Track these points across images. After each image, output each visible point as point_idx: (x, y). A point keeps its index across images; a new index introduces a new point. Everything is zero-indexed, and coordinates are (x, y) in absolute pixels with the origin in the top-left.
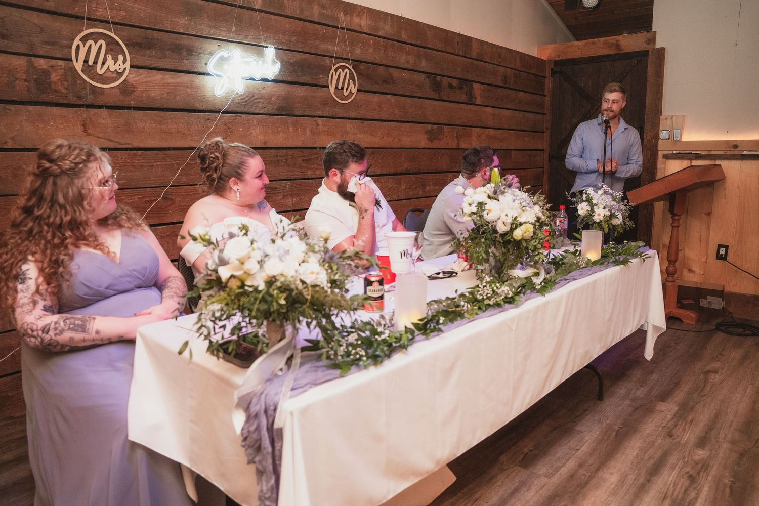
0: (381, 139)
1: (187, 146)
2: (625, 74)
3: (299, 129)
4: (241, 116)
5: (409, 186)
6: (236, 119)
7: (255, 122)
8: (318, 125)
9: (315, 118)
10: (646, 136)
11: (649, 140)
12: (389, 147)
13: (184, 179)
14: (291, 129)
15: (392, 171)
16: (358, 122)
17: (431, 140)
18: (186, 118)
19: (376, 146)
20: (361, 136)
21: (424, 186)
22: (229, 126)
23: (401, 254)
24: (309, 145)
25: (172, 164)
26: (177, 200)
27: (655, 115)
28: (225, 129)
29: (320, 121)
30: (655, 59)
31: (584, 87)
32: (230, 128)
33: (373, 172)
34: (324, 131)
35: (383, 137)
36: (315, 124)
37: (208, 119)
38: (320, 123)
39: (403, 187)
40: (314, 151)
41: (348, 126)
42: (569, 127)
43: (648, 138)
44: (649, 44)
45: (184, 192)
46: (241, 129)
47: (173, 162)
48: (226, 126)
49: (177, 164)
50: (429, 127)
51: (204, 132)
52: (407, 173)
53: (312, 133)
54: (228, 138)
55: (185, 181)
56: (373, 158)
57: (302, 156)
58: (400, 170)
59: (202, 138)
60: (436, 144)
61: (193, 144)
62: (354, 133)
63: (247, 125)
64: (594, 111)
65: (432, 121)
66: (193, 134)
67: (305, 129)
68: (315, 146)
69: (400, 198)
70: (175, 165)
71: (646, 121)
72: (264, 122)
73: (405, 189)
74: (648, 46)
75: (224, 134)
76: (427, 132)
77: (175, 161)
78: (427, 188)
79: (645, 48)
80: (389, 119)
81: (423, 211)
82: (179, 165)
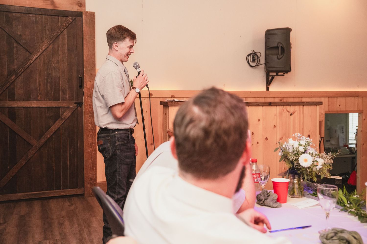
2: (62, 30)
10: (86, 85)
11: (89, 89)
27: (92, 67)
30: (88, 21)
31: (20, 35)
42: (6, 73)
43: (88, 87)
44: (80, 7)
64: (34, 59)
71: (85, 72)
74: (79, 8)
79: (78, 10)
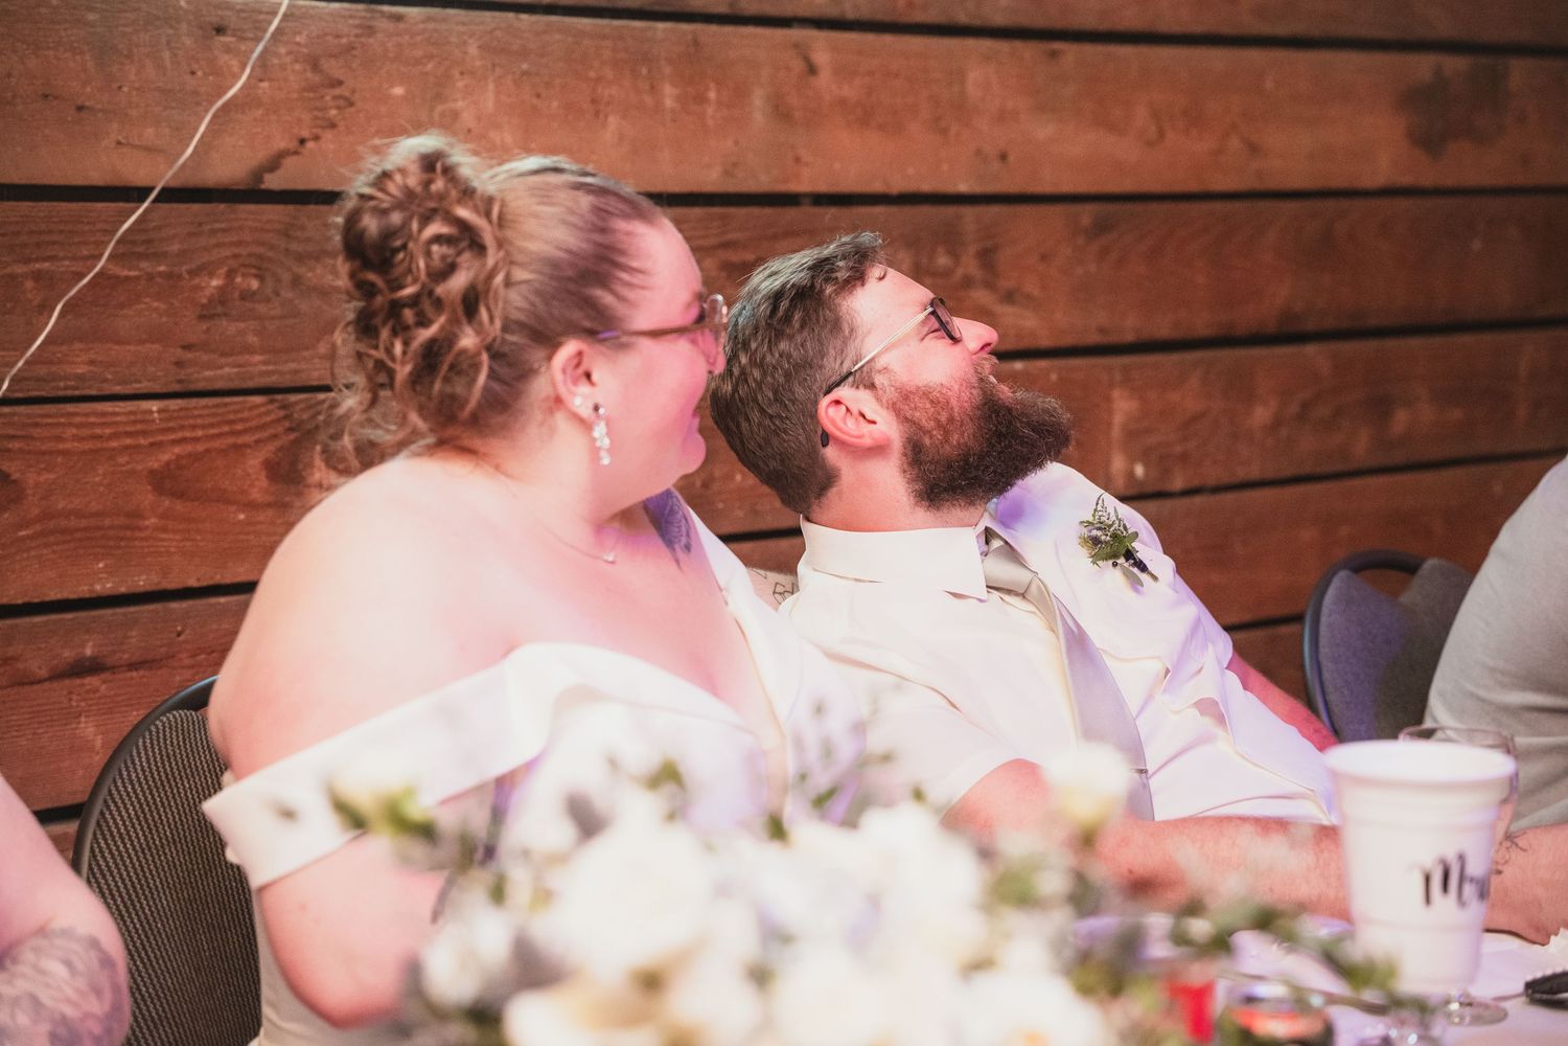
0: (1150, 144)
1: (96, 178)
3: (712, 95)
4: (399, 18)
5: (1294, 408)
6: (370, 30)
7: (473, 50)
8: (812, 70)
9: (796, 34)
12: (1193, 186)
13: (78, 365)
14: (669, 94)
15: (1202, 323)
16: (1028, 50)
17: (1429, 142)
18: (91, 17)
19: (1127, 185)
20: (1044, 131)
21: (1380, 407)
22: (333, 68)
23: (1428, 879)
24: (763, 182)
25: (13, 277)
26: (31, 478)
28: (312, 88)
29: (822, 45)
32: (340, 83)
33: (1102, 330)
34: (842, 102)
35: (1161, 134)
36: (798, 65)
37: (220, 30)
38: (821, 57)
39: (1261, 415)
40: (790, 214)
41: (974, 76)
45: (76, 438)
46: (398, 91)
47: (19, 269)
48: (314, 64)
49: (37, 276)
50: (1422, 66)
51: (199, 101)
52: (1288, 335)
53: (781, 112)
54: (328, 135)
55: (81, 377)
56: (1104, 252)
57: (726, 245)
58: (1248, 317)
59: (183, 133)
60: (1468, 165)
61: (135, 171)
62: (1002, 117)
63: (430, 66)
65: (1444, 29)
66: (134, 113)
67: (740, 94)
68: (794, 187)
69: (1241, 474)
70: (29, 284)
72: (524, 54)
73: (1276, 424)
75: (306, 117)
76: (1412, 97)
77: (28, 261)
78: (1401, 419)
80: (1198, 29)
81: (1410, 568)
82: (51, 285)
